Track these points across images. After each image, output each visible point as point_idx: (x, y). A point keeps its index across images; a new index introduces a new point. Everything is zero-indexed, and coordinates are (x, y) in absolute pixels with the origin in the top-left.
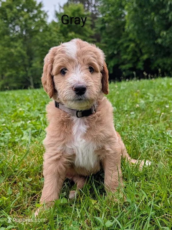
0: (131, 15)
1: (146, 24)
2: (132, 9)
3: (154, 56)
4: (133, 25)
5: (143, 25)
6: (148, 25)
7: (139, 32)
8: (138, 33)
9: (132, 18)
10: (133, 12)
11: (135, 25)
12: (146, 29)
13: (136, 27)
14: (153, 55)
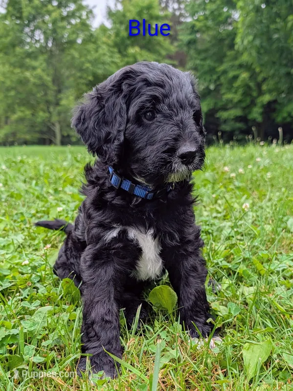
0: (249, 19)
1: (276, 36)
2: (251, 7)
3: (284, 98)
4: (251, 38)
5: (270, 39)
6: (278, 39)
7: (262, 51)
8: (259, 53)
9: (251, 26)
10: (252, 14)
11: (255, 37)
12: (275, 46)
13: (257, 42)
14: (283, 95)
